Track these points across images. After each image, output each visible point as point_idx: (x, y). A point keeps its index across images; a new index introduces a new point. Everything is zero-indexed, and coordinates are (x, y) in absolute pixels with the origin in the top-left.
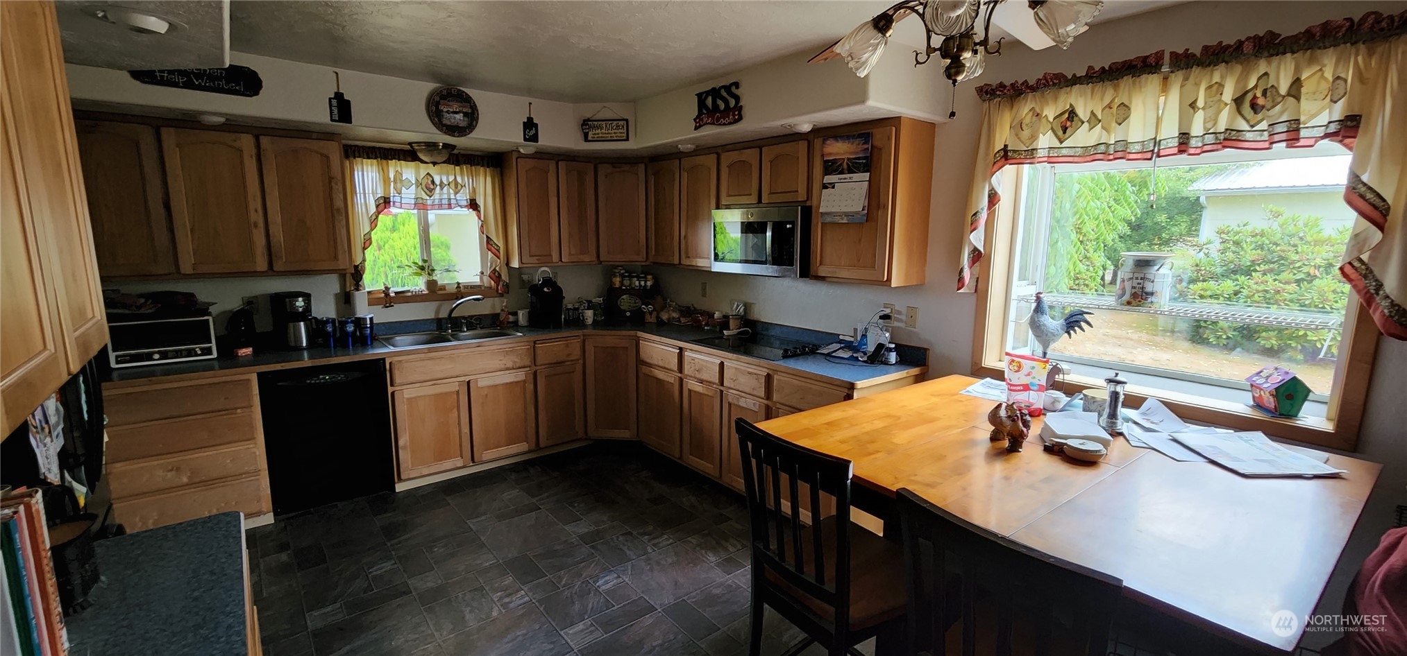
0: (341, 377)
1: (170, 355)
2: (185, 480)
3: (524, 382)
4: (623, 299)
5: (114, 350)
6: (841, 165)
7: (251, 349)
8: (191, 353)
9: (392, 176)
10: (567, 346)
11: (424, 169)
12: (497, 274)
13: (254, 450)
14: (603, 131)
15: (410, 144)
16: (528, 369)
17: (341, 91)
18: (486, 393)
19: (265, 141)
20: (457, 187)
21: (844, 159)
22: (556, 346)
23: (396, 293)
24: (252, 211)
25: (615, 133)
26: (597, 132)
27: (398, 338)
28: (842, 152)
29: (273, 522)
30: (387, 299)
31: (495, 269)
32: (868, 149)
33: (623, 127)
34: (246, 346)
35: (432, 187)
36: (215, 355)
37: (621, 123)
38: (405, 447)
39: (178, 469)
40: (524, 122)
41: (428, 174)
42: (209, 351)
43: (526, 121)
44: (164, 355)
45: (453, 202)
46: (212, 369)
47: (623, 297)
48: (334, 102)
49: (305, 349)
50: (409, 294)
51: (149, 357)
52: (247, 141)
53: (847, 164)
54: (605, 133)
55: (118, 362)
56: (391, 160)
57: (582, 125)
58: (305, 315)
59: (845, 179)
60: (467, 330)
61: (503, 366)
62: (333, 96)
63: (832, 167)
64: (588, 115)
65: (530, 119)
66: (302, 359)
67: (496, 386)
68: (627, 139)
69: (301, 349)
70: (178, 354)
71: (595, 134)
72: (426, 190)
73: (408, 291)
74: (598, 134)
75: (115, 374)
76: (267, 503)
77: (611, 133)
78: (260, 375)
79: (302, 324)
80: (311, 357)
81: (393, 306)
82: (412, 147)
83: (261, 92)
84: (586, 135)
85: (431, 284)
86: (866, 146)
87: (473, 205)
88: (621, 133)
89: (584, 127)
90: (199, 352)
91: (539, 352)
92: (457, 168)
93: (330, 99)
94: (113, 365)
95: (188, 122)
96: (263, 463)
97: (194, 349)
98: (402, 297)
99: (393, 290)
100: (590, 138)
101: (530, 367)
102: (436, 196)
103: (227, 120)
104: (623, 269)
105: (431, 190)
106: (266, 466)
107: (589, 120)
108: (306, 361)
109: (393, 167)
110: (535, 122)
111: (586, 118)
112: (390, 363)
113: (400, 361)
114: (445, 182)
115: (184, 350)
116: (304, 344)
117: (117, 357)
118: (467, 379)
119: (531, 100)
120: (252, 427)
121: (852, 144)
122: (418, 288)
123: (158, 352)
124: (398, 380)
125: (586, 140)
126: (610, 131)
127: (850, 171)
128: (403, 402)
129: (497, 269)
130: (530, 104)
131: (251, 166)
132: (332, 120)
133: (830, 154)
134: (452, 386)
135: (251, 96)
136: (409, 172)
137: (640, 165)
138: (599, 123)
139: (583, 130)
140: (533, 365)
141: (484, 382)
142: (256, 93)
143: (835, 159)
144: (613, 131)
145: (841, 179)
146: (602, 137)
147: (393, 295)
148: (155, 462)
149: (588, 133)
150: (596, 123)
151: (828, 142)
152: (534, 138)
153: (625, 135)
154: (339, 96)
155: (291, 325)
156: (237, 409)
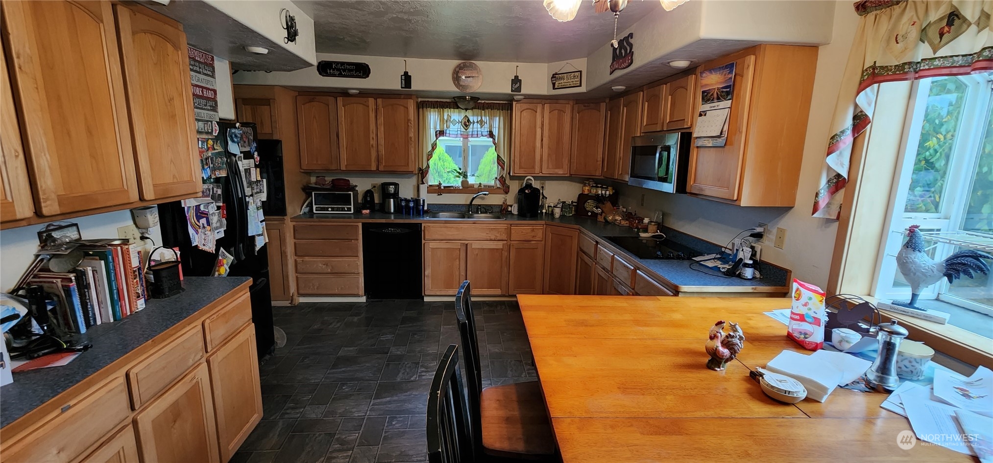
0: (399, 231)
1: (335, 209)
2: (329, 270)
3: (502, 249)
4: (589, 203)
5: (315, 205)
6: (712, 94)
7: (368, 211)
8: (343, 209)
9: (445, 118)
10: (533, 230)
11: (463, 114)
12: (503, 180)
13: (357, 262)
14: (565, 81)
15: (454, 98)
16: (506, 242)
17: (407, 71)
18: (477, 252)
19: (379, 101)
20: (481, 123)
21: (715, 89)
22: (526, 230)
23: (444, 187)
24: (371, 139)
25: (572, 82)
26: (561, 82)
27: (441, 214)
28: (714, 83)
29: (365, 301)
30: (439, 190)
31: (502, 175)
32: (731, 78)
33: (578, 77)
34: (366, 209)
35: (467, 124)
36: (352, 212)
37: (577, 74)
38: (428, 276)
39: (327, 265)
40: (512, 80)
41: (466, 116)
42: (349, 209)
43: (514, 78)
44: (333, 209)
45: (479, 133)
46: (350, 218)
47: (588, 201)
48: (403, 77)
49: (392, 213)
50: (452, 188)
51: (327, 209)
52: (371, 101)
53: (717, 93)
54: (566, 82)
55: (316, 210)
56: (446, 108)
57: (552, 78)
58: (395, 195)
59: (714, 107)
60: (481, 213)
61: (488, 238)
62: (403, 74)
63: (707, 97)
64: (557, 71)
65: (516, 77)
66: (390, 218)
67: (484, 249)
68: (580, 86)
69: (391, 213)
70: (338, 209)
71: (560, 84)
72: (464, 126)
73: (452, 187)
74: (562, 83)
75: (315, 215)
76: (362, 291)
77: (570, 82)
78: (363, 224)
79: (392, 200)
80: (395, 218)
81: (441, 194)
82: (455, 100)
83: (370, 75)
84: (554, 84)
85: (465, 183)
86: (730, 76)
87: (491, 135)
88: (577, 81)
89: (553, 79)
90: (346, 209)
91: (513, 231)
92: (483, 111)
93: (402, 76)
94: (315, 212)
95: (344, 93)
96: (361, 270)
97: (344, 208)
98: (449, 190)
99: (444, 185)
100: (556, 87)
101: (506, 241)
102: (470, 129)
103: (360, 91)
104: (593, 181)
105: (466, 126)
106: (363, 272)
107: (556, 74)
108: (393, 219)
109: (447, 113)
110: (519, 78)
111: (554, 73)
112: (424, 227)
113: (429, 226)
114: (476, 121)
115: (341, 208)
116: (392, 211)
117: (316, 208)
118: (466, 242)
119: (517, 64)
120: (357, 251)
121: (722, 74)
122: (457, 185)
123: (331, 208)
124: (427, 237)
125: (554, 88)
126: (569, 81)
127: (719, 99)
128: (429, 250)
129: (504, 176)
130: (517, 66)
131: (372, 115)
132: (402, 88)
133: (706, 85)
134: (457, 245)
135: (365, 78)
136: (456, 116)
137: (602, 104)
138: (563, 75)
139: (552, 81)
140: (509, 240)
141: (476, 245)
142: (368, 76)
143: (709, 90)
144: (572, 80)
145: (711, 107)
146: (564, 85)
147: (442, 188)
148: (319, 259)
149: (555, 83)
150: (560, 75)
151: (704, 75)
152: (519, 89)
153: (579, 82)
154: (406, 73)
155: (387, 200)
156: (352, 240)
